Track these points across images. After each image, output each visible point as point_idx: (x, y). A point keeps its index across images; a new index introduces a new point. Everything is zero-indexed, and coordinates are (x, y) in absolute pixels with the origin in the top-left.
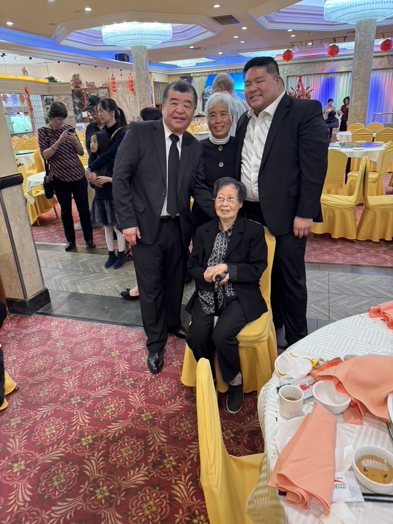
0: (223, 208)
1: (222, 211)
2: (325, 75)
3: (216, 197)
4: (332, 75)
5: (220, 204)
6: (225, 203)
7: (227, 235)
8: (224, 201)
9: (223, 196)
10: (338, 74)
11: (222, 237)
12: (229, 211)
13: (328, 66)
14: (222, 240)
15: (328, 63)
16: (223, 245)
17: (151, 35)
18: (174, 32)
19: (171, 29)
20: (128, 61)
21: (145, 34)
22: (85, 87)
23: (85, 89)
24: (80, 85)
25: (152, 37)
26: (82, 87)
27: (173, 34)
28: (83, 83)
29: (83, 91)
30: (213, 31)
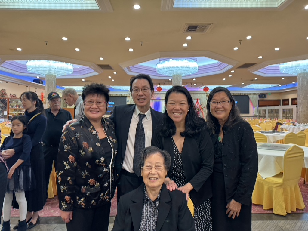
0: (150, 176)
1: (149, 178)
2: (155, 101)
3: (143, 165)
4: (159, 101)
5: (149, 172)
6: (153, 171)
7: (156, 205)
8: (151, 169)
9: (151, 165)
10: (161, 100)
11: (150, 207)
12: (157, 178)
13: (156, 96)
14: (150, 212)
15: (156, 95)
16: (152, 216)
17: (60, 69)
18: (74, 70)
19: (72, 68)
20: (42, 84)
21: (55, 69)
22: (9, 97)
23: (8, 98)
24: (5, 96)
25: (60, 70)
26: (6, 97)
27: (73, 71)
28: (7, 94)
29: (7, 99)
30: (97, 72)
